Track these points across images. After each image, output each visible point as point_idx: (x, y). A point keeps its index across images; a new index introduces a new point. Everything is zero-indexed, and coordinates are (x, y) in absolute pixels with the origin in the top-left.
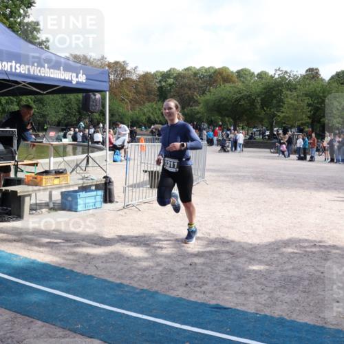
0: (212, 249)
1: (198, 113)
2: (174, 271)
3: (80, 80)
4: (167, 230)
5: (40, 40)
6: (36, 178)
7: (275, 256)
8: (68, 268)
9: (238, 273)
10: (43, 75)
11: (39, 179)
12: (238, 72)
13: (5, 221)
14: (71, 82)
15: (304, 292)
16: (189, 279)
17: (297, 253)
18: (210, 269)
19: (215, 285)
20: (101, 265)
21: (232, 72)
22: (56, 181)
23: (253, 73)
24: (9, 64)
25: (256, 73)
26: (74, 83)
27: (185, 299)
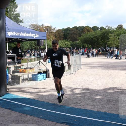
0: (84, 92)
1: (78, 43)
2: (71, 99)
3: (37, 37)
4: (68, 86)
5: (20, 20)
7: (105, 93)
9: (92, 99)
10: (24, 36)
11: (24, 71)
12: (93, 27)
13: (14, 85)
14: (34, 37)
15: (114, 104)
16: (76, 102)
17: (112, 92)
18: (82, 98)
19: (84, 103)
20: (47, 98)
21: (90, 28)
22: (30, 71)
23: (98, 28)
24: (13, 33)
25: (99, 28)
26: (35, 37)
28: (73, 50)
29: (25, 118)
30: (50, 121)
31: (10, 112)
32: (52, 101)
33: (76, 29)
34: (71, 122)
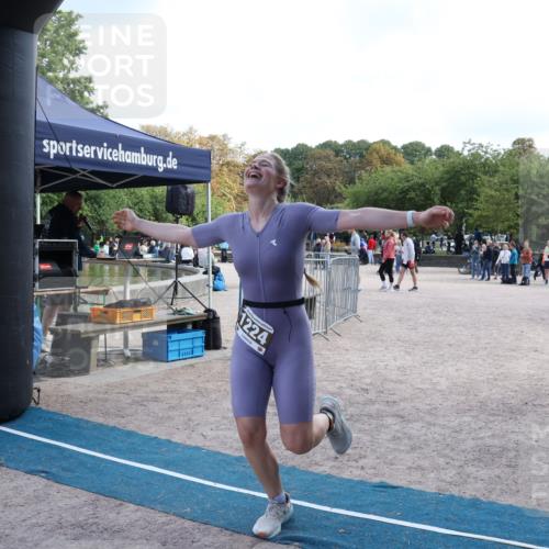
6: (106, 312)
7: (466, 419)
9: (412, 443)
11: (110, 314)
12: (404, 147)
15: (509, 466)
18: (369, 438)
19: (378, 458)
20: (210, 433)
21: (395, 148)
23: (429, 150)
25: (433, 149)
27: (335, 477)
28: (319, 240)
29: (112, 516)
30: (229, 532)
31: (46, 486)
32: (231, 447)
33: (331, 153)
34: (325, 539)
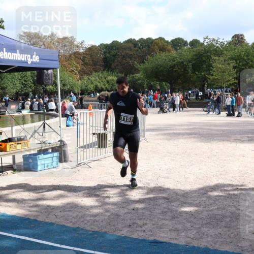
1: (139, 79)
2: (120, 216)
7: (203, 199)
8: (32, 218)
9: (172, 214)
11: (3, 146)
15: (226, 227)
16: (132, 221)
19: (153, 225)
20: (59, 214)
21: (167, 42)
22: (19, 147)
23: (186, 42)
25: (188, 42)
26: (29, 63)
27: (129, 237)
32: (71, 222)
